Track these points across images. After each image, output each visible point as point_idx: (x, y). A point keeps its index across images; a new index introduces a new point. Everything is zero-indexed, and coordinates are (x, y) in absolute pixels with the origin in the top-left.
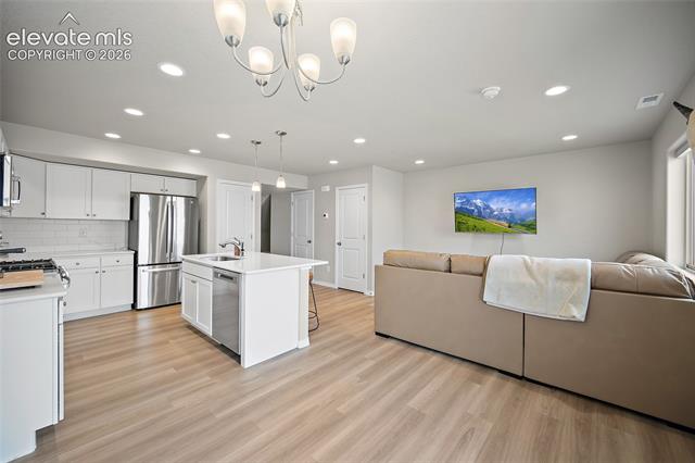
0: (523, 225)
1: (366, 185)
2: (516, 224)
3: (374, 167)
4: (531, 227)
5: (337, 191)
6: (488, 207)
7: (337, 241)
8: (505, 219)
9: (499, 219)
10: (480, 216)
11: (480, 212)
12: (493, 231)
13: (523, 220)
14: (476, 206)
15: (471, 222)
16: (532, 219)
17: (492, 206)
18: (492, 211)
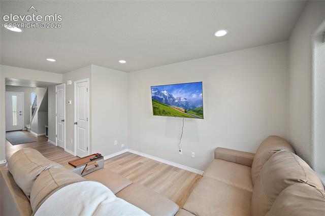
0: (194, 111)
1: (88, 79)
2: (190, 110)
3: (92, 65)
4: (199, 113)
5: (75, 84)
6: (171, 96)
7: (75, 121)
8: (182, 106)
9: (178, 106)
10: (167, 104)
11: (166, 100)
12: (176, 115)
13: (194, 107)
14: (164, 96)
15: (162, 107)
16: (199, 106)
17: (173, 96)
18: (174, 100)
